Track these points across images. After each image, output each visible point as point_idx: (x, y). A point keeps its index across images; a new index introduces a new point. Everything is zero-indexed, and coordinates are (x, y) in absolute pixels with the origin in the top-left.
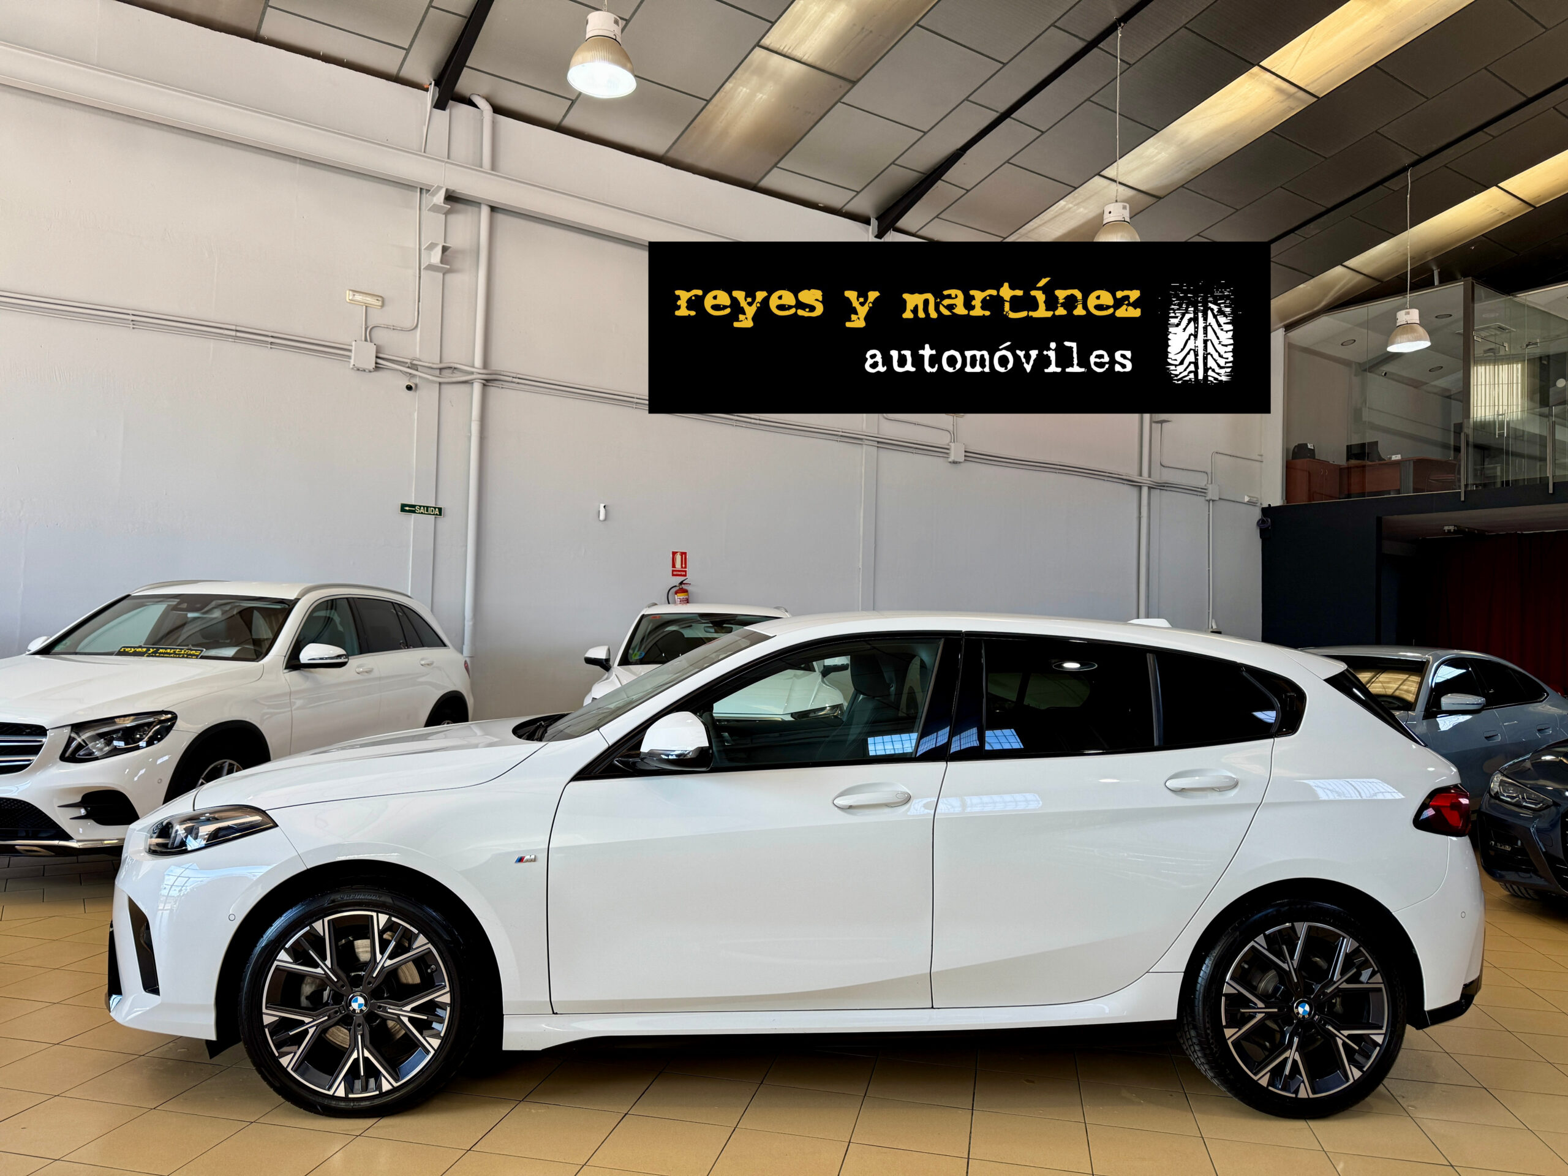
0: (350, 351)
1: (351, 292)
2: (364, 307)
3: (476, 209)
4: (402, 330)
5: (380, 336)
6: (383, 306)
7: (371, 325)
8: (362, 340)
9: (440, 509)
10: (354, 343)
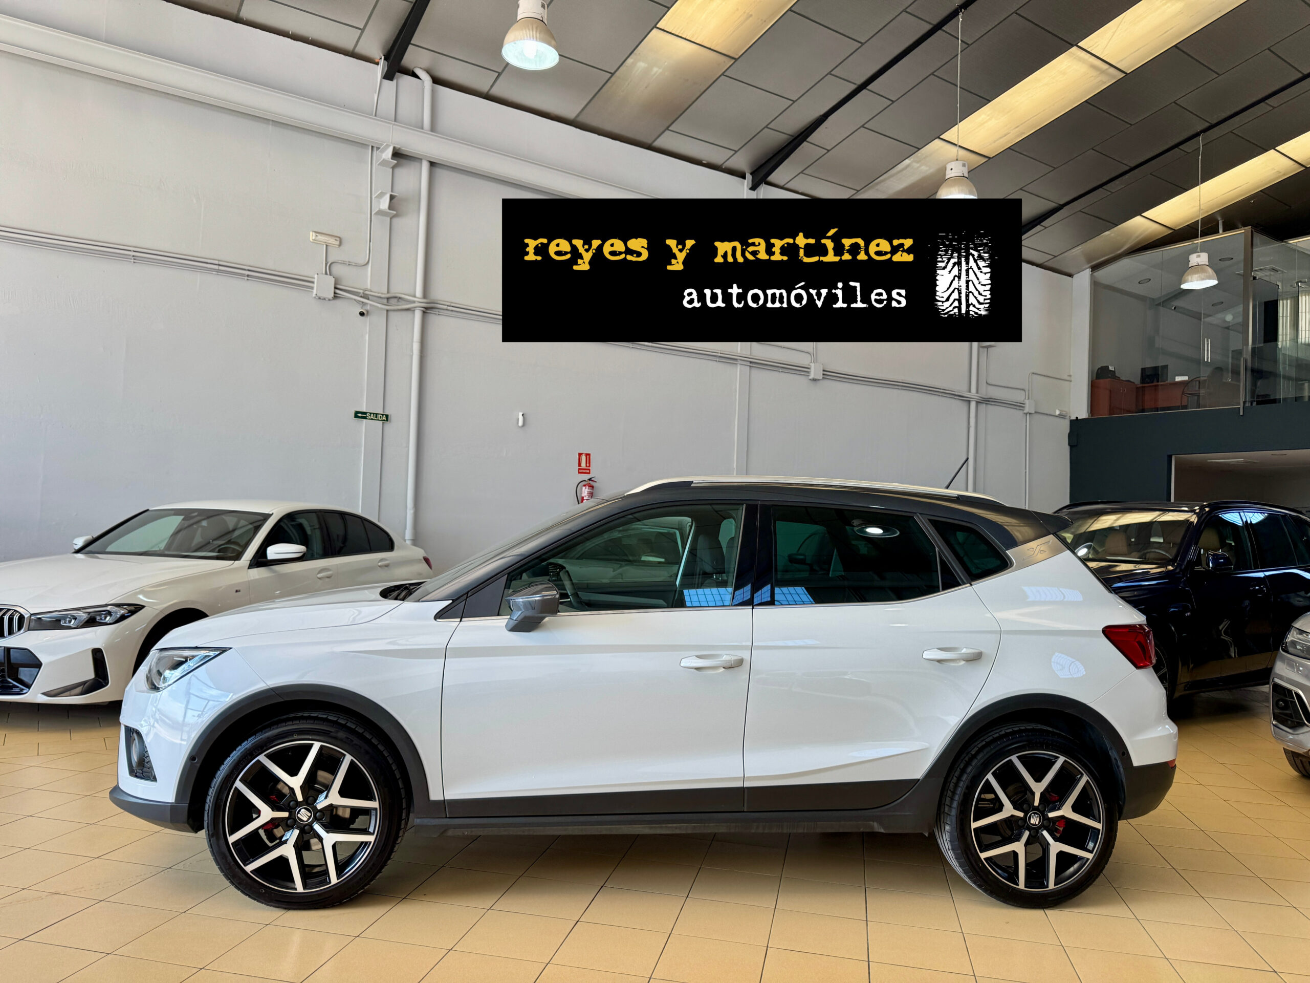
0: (313, 282)
1: (314, 234)
2: (325, 246)
3: (417, 164)
4: (356, 266)
5: (338, 270)
6: (340, 245)
7: (330, 260)
8: (323, 274)
9: (387, 416)
10: (316, 276)
